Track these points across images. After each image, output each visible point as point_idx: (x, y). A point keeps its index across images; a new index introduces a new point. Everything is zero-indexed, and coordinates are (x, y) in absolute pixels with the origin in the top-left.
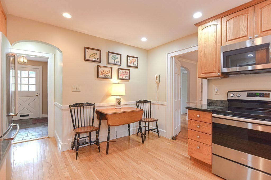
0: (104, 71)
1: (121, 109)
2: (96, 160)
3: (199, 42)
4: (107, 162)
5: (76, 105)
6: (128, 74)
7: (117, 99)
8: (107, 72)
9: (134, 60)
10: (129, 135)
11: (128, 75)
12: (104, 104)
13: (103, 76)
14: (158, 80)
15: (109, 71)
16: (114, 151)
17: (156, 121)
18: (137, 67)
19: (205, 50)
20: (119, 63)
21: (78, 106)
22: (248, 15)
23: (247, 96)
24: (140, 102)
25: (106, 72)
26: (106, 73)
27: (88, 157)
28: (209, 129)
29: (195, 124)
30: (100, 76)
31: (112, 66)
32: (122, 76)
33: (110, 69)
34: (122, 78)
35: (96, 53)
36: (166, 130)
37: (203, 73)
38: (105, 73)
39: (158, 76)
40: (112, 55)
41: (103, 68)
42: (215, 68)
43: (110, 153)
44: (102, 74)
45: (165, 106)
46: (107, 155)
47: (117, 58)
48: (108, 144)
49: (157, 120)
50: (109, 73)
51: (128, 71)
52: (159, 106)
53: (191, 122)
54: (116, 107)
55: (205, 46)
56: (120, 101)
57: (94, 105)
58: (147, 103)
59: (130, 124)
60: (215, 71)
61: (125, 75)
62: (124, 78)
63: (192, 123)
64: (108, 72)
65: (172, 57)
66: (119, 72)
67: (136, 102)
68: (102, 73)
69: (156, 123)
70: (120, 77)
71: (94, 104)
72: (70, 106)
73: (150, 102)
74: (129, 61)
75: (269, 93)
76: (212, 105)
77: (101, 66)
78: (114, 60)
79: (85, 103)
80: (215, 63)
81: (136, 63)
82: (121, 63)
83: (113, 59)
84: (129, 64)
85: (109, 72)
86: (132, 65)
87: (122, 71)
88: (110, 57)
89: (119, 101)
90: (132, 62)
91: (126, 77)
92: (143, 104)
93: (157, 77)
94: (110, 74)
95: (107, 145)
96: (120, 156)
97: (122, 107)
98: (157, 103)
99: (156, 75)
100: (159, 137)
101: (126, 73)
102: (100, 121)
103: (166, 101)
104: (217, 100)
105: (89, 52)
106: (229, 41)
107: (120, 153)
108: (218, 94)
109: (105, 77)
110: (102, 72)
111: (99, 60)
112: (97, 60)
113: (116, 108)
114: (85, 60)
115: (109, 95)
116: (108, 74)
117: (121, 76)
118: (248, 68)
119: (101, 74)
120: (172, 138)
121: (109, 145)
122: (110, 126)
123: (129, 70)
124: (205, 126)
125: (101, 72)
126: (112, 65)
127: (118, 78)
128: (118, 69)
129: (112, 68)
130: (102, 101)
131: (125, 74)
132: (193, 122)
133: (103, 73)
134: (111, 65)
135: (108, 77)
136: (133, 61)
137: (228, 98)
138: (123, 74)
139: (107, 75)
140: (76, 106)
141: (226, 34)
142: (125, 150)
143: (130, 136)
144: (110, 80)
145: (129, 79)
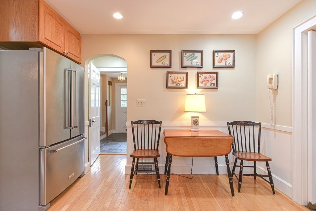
0: (176, 78)
1: (199, 132)
2: (148, 199)
4: (159, 207)
5: (139, 122)
6: (214, 79)
7: (192, 117)
8: (180, 80)
9: (227, 56)
10: (218, 174)
11: (215, 81)
12: (176, 123)
13: (174, 85)
14: (274, 84)
15: (184, 78)
16: (179, 194)
17: (267, 161)
18: (233, 67)
20: (200, 65)
21: (142, 124)
24: (235, 123)
27: (143, 189)
30: (170, 85)
31: (188, 70)
32: (205, 82)
33: (185, 75)
34: (203, 86)
35: (165, 56)
36: (292, 184)
38: (178, 81)
39: (274, 76)
40: (188, 54)
41: (174, 75)
43: (171, 195)
44: (173, 82)
45: (289, 136)
46: (166, 196)
47: (197, 57)
49: (270, 160)
51: (215, 75)
52: (276, 133)
54: (192, 128)
56: (196, 120)
58: (251, 127)
59: (217, 157)
61: (210, 81)
62: (208, 85)
65: (305, 33)
66: (200, 78)
67: (228, 123)
69: (268, 165)
70: (200, 85)
71: (161, 122)
72: (132, 123)
73: (259, 124)
74: (217, 59)
77: (172, 73)
79: (150, 120)
81: (231, 60)
82: (202, 64)
83: (189, 60)
84: (217, 64)
85: (183, 80)
86: (223, 64)
87: (204, 75)
88: (185, 59)
89: (194, 119)
90: (222, 59)
91: (211, 84)
92: (242, 127)
93: (271, 79)
94: (184, 82)
95: (167, 181)
96: (182, 204)
97: (200, 129)
98: (272, 128)
99: (268, 76)
100: (274, 193)
101: (211, 78)
103: (291, 125)
105: (156, 56)
107: (184, 200)
109: (177, 86)
110: (173, 80)
111: (169, 65)
112: (167, 65)
113: (191, 131)
114: (151, 67)
116: (182, 82)
117: (202, 83)
119: (171, 82)
120: (308, 206)
121: (169, 181)
122: (172, 155)
123: (217, 73)
125: (172, 80)
127: (198, 87)
128: (198, 73)
129: (187, 72)
130: (173, 119)
133: (175, 81)
134: (186, 69)
135: (182, 86)
136: (224, 57)
138: (205, 80)
139: (180, 83)
140: (139, 124)
142: (195, 197)
143: (219, 176)
144: (185, 89)
145: (216, 86)
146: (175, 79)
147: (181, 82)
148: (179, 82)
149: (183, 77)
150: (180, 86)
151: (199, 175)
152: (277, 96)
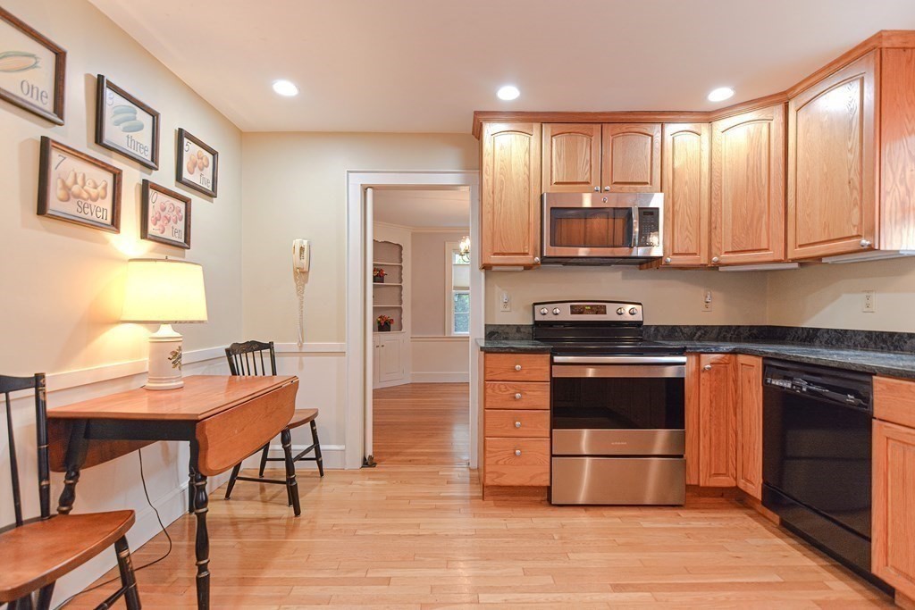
0: (79, 181)
3: (487, 165)
6: (180, 220)
8: (93, 192)
9: (204, 161)
11: (181, 225)
13: (70, 209)
14: (304, 262)
15: (105, 188)
17: (312, 419)
18: (213, 195)
19: (501, 190)
20: (150, 158)
22: (591, 140)
23: (572, 313)
25: (89, 187)
26: (90, 197)
28: (543, 397)
29: (508, 390)
30: (54, 204)
32: (161, 222)
33: (110, 178)
34: (158, 234)
36: (342, 443)
37: (495, 254)
38: (85, 195)
39: (305, 244)
40: (119, 101)
41: (71, 162)
42: (526, 243)
44: (68, 196)
47: (141, 127)
48: (204, 574)
49: (317, 414)
50: (104, 198)
51: (183, 206)
52: (304, 358)
53: (496, 387)
55: (502, 181)
56: (180, 348)
57: (37, 382)
58: (257, 353)
60: (527, 251)
61: (172, 223)
62: (168, 235)
63: (497, 391)
64: (100, 189)
65: (364, 188)
66: (151, 203)
67: (227, 349)
68: (65, 187)
69: (313, 425)
70: (150, 228)
71: (40, 376)
73: (270, 346)
74: (186, 158)
75: (605, 306)
76: (495, 339)
77: (65, 149)
78: (125, 130)
80: (527, 231)
81: (209, 174)
82: (154, 158)
83: (122, 126)
84: (187, 175)
85: (102, 193)
86: (197, 178)
87: (161, 197)
88: (107, 114)
89: (175, 347)
90: (195, 165)
91: (174, 232)
93: (302, 249)
94: (108, 204)
95: (198, 580)
98: (298, 350)
100: (322, 474)
101: (175, 213)
102: (68, 477)
104: (508, 326)
106: (556, 183)
108: (508, 309)
109: (82, 215)
110: (69, 182)
111: (48, 106)
112: (40, 105)
115: (101, 321)
117: (155, 224)
118: (577, 252)
119: (61, 193)
120: (366, 464)
121: (208, 577)
123: (186, 201)
124: (534, 391)
125: (63, 182)
126: (114, 154)
127: (144, 234)
128: (145, 185)
129: (119, 171)
131: (173, 215)
132: (501, 386)
133: (75, 189)
134: (111, 157)
135: (100, 220)
136: (199, 161)
137: (536, 319)
138: (163, 214)
139: (93, 204)
141: (551, 166)
144: (110, 236)
145: (185, 241)
146: (75, 182)
147: (97, 204)
148: (89, 202)
149: (104, 184)
150: (91, 218)
151: (151, 543)
152: (306, 285)
